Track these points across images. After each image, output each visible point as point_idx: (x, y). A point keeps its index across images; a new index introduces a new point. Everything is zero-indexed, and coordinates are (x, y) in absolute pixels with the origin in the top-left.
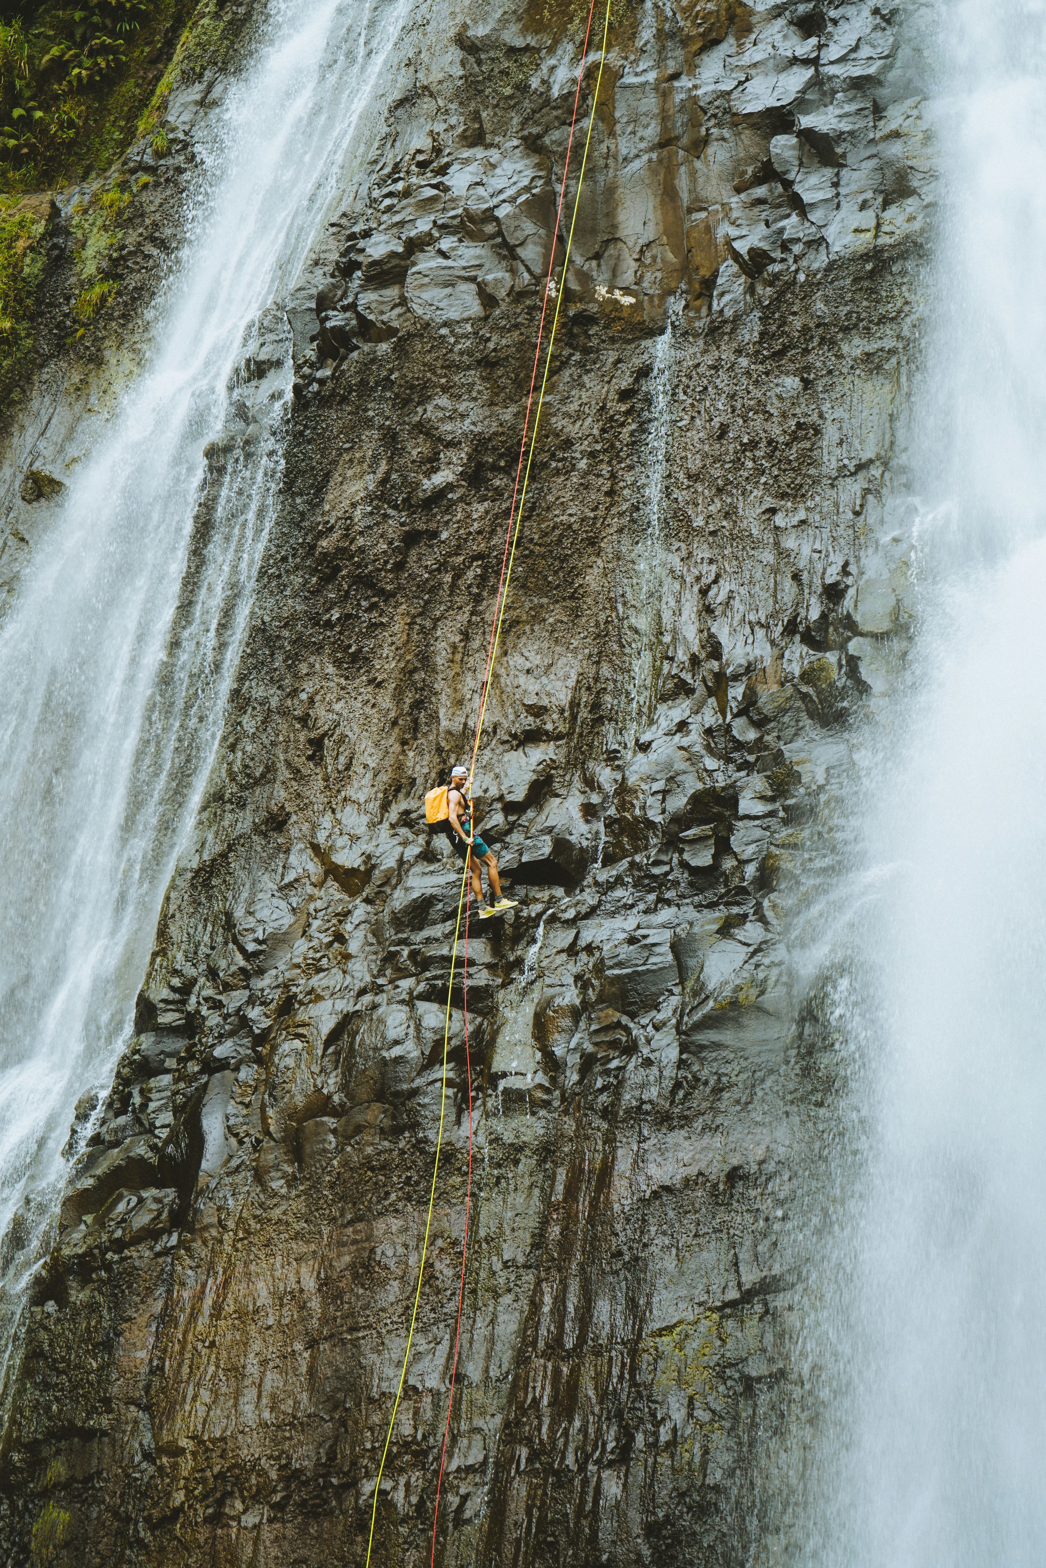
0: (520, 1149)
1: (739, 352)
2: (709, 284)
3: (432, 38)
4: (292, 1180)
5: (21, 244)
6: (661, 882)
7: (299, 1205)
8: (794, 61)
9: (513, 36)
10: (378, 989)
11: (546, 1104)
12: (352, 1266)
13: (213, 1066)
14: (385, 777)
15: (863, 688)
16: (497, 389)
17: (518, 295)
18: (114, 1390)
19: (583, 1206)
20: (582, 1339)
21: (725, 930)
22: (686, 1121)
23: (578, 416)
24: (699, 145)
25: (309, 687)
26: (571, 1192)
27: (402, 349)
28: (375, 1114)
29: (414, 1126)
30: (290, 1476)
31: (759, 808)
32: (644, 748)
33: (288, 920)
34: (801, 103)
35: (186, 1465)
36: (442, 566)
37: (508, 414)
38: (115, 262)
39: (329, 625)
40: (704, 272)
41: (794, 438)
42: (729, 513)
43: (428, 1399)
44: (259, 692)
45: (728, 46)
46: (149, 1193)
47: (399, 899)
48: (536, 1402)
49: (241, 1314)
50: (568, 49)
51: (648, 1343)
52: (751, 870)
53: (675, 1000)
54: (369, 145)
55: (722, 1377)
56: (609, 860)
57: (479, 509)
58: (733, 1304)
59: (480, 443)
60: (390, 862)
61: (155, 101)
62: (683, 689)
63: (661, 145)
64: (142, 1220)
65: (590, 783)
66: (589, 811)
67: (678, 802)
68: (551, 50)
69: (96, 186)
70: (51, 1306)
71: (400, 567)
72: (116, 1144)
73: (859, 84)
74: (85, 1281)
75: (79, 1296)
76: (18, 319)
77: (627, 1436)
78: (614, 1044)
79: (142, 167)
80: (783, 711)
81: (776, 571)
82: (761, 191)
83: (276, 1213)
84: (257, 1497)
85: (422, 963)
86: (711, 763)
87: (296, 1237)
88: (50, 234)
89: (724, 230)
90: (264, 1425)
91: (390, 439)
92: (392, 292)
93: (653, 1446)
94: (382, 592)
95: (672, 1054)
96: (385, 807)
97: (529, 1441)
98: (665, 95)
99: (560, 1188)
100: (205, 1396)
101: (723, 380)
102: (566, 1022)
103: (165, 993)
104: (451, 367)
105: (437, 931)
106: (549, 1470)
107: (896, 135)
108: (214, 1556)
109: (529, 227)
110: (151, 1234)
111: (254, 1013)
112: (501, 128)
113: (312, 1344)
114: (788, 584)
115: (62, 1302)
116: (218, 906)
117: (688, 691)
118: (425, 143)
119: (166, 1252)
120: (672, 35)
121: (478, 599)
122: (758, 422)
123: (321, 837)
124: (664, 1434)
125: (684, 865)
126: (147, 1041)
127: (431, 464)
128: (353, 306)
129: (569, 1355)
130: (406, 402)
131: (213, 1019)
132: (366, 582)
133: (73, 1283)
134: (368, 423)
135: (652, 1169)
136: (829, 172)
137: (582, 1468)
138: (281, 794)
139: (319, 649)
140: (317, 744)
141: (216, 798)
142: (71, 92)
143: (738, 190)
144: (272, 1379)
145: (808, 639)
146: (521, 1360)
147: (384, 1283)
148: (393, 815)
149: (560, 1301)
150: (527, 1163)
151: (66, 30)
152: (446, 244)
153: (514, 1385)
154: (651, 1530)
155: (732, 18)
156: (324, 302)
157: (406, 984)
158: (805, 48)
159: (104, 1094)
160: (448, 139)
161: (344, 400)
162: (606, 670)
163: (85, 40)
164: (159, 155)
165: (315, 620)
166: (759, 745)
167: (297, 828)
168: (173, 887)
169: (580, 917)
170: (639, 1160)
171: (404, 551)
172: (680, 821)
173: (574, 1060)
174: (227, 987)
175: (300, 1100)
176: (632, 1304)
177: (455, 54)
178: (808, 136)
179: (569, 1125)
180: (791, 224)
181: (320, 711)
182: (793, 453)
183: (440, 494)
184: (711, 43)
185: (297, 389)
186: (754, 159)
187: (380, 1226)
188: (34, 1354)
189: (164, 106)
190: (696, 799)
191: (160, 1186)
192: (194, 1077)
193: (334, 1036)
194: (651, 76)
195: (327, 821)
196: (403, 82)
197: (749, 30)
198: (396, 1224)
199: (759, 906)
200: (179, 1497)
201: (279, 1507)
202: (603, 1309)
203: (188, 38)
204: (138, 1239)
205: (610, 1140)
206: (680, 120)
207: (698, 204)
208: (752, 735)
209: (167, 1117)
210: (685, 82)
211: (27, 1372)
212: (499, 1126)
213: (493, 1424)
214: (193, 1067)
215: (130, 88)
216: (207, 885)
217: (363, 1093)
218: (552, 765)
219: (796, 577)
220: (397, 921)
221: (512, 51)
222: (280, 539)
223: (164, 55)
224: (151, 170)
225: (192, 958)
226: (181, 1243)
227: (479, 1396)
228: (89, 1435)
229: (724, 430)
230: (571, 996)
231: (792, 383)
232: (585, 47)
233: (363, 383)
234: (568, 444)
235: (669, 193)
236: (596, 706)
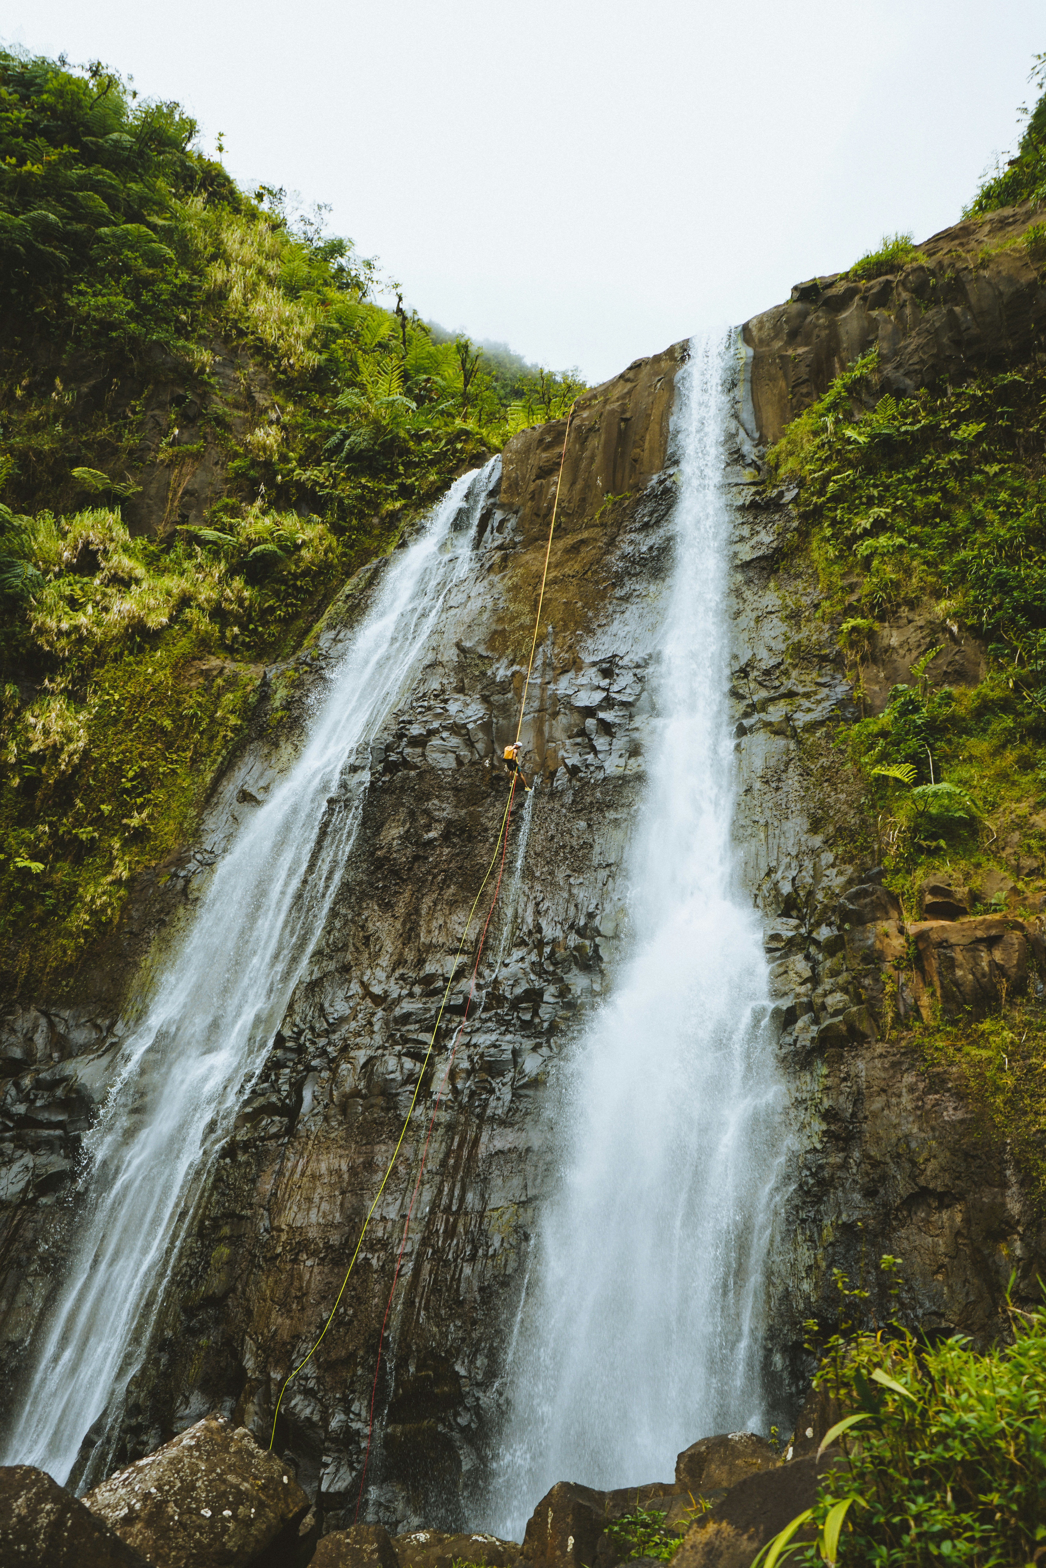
0: (439, 1124)
1: (562, 806)
2: (553, 774)
3: (445, 641)
4: (340, 1123)
5: (249, 688)
6: (508, 1023)
7: (343, 1134)
8: (599, 687)
9: (482, 650)
10: (385, 1048)
11: (452, 1108)
12: (363, 1163)
13: (309, 1069)
14: (395, 958)
15: (600, 959)
16: (459, 801)
17: (473, 763)
18: (254, 1201)
19: (465, 1153)
20: (460, 1208)
21: (535, 1049)
22: (512, 1125)
23: (492, 819)
24: (555, 714)
25: (366, 913)
26: (460, 1146)
27: (420, 775)
28: (381, 1101)
29: (396, 1108)
30: (328, 1247)
31: (552, 1000)
32: (506, 965)
33: (348, 1012)
34: (600, 707)
35: (284, 1237)
36: (429, 872)
37: (463, 812)
38: (289, 703)
39: (377, 888)
40: (551, 769)
41: (582, 847)
42: (551, 873)
43: (390, 1224)
44: (343, 911)
45: (571, 674)
46: (277, 1118)
47: (398, 1012)
48: (437, 1231)
49: (313, 1176)
50: (505, 661)
51: (487, 1213)
52: (546, 1025)
53: (511, 1074)
54: (413, 680)
55: (516, 1231)
56: (486, 1009)
57: (446, 851)
58: (523, 1203)
59: (450, 823)
60: (395, 995)
61: (312, 634)
62: (523, 943)
63: (539, 711)
64: (273, 1130)
65: (480, 975)
66: (479, 987)
67: (518, 991)
68: (498, 660)
69: (284, 667)
70: (228, 1160)
71: (410, 869)
72: (263, 1095)
73: (624, 704)
74: (245, 1152)
75: (242, 1158)
76: (243, 719)
77: (475, 1249)
78: (484, 1088)
79: (305, 663)
80: (564, 960)
81: (568, 901)
82: (579, 740)
83: (332, 1136)
84: (313, 1254)
85: (405, 1040)
86: (533, 977)
87: (340, 1147)
88: (261, 685)
89: (562, 753)
90: (319, 1224)
91: (412, 814)
92: (419, 750)
93: (486, 1256)
94: (401, 878)
95: (508, 1097)
96: (393, 970)
97: (433, 1246)
98: (543, 690)
99: (456, 1144)
100: (295, 1208)
101: (554, 816)
102: (463, 1075)
103: (290, 1033)
104: (441, 788)
105: (412, 1027)
106: (440, 1259)
107: (637, 729)
108: (292, 1276)
109: (481, 735)
110: (276, 1136)
111: (330, 1049)
112: (473, 688)
113: (343, 1193)
114: (572, 908)
115: (234, 1159)
116: (317, 1000)
117: (527, 945)
118: (439, 687)
119: (282, 1145)
120: (549, 665)
121: (441, 889)
122: (567, 837)
123: (365, 978)
124: (491, 1252)
125: (519, 1018)
126: (279, 1053)
127: (428, 828)
128: (401, 753)
129: (454, 1213)
130: (420, 799)
131: (311, 1049)
132: (395, 873)
133: (240, 1152)
134: (403, 805)
135: (496, 1142)
136: (608, 738)
137: (455, 1260)
138: (349, 957)
139: (372, 898)
140: (367, 938)
141: (318, 953)
142: (275, 621)
143: (570, 737)
144: (325, 1206)
145: (578, 932)
146: (432, 1212)
147: (376, 1172)
148: (397, 974)
149: (452, 1190)
150: (441, 1131)
151: (277, 593)
152: (445, 734)
153: (428, 1222)
154: (481, 1289)
155: (574, 662)
156: (388, 748)
157: (398, 1048)
158: (604, 683)
159: (258, 1072)
160: (448, 687)
161: (393, 792)
162: (491, 928)
163: (284, 599)
164: (313, 659)
165: (371, 885)
166: (554, 973)
167: (355, 973)
168: (297, 988)
169: (472, 1032)
170: (491, 1138)
171: (412, 863)
172: (519, 999)
173: (467, 1092)
174: (319, 1036)
175: (347, 1090)
176: (482, 1196)
177: (454, 651)
178: (602, 722)
179: (462, 1119)
180: (590, 757)
181: (370, 925)
182: (580, 854)
183: (431, 841)
184: (565, 671)
185: (372, 783)
186: (577, 725)
187: (377, 1148)
188: (218, 1179)
189: (318, 637)
190: (526, 991)
191: (281, 1116)
192: (298, 1072)
193: (365, 1065)
194: (539, 681)
195: (368, 972)
196: (430, 657)
197: (581, 669)
198: (384, 1148)
199: (548, 1041)
200: (279, 1250)
201: (323, 1259)
202: (470, 1196)
203: (331, 610)
204: (270, 1138)
205: (479, 1127)
206: (549, 702)
207: (552, 739)
208: (551, 968)
209: (286, 1087)
210: (552, 686)
211: (215, 1187)
212: (431, 1113)
213: (417, 1237)
214: (300, 1067)
215: (301, 623)
216: (313, 990)
217: (376, 1091)
218: (465, 964)
219: (576, 906)
220: (396, 1020)
221: (481, 657)
222: (358, 846)
223: (318, 613)
224: (310, 665)
225: (304, 1021)
226: (289, 1142)
227: (413, 1225)
228: (241, 1218)
229: (553, 837)
230: (465, 1065)
231: (583, 824)
232: (512, 663)
233: (402, 787)
234: (486, 830)
235: (540, 732)
236: (485, 942)
